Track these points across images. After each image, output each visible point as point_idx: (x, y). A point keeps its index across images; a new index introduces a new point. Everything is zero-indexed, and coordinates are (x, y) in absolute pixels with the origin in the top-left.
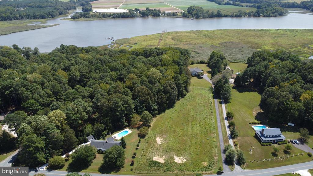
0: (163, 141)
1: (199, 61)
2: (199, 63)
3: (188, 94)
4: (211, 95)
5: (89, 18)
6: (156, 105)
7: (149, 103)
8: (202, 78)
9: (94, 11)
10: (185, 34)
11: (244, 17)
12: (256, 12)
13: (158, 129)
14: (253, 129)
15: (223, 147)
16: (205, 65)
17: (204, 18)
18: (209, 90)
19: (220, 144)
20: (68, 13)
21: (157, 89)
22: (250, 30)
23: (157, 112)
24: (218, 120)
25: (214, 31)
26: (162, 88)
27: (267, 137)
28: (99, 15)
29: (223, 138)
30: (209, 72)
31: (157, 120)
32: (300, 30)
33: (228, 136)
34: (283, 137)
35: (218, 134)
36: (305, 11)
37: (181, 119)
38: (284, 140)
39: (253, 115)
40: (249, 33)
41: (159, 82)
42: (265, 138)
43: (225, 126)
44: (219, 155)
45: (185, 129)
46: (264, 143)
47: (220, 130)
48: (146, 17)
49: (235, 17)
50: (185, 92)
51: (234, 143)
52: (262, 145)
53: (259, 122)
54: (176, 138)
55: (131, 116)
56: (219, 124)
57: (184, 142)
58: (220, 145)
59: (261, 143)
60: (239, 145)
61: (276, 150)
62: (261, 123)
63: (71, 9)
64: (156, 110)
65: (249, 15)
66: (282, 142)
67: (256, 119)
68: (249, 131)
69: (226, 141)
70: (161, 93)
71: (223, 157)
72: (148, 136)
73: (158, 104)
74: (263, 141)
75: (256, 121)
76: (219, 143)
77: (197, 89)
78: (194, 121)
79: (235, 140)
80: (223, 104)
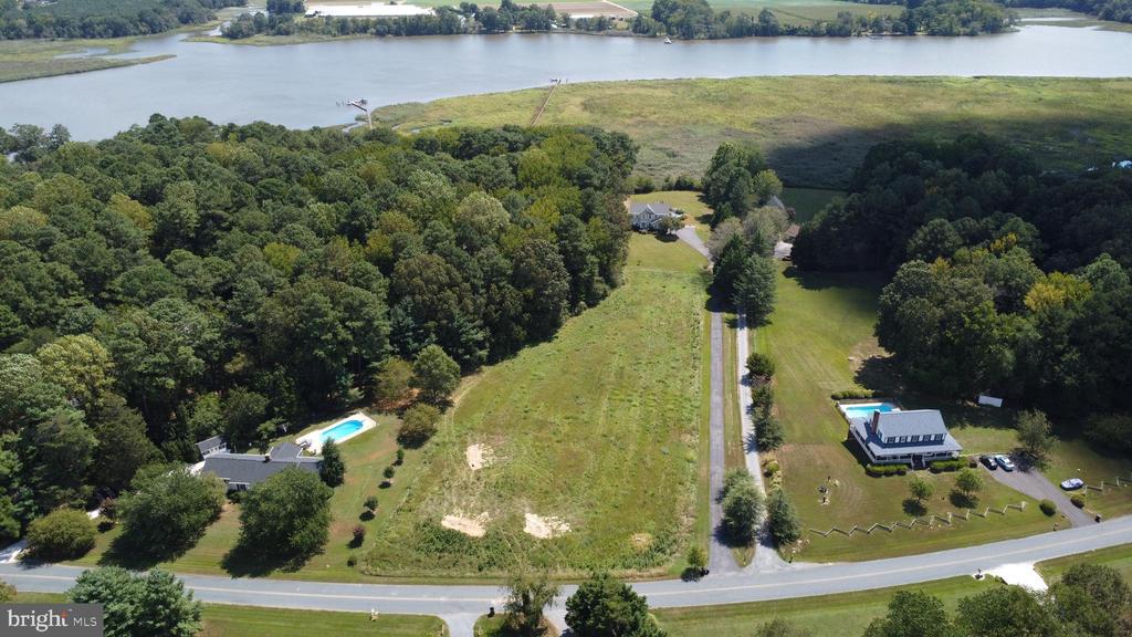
0: (490, 459)
1: (674, 179)
2: (670, 188)
3: (613, 294)
4: (703, 297)
5: (287, 33)
6: (481, 328)
7: (451, 318)
8: (674, 238)
9: (310, 12)
10: (636, 90)
11: (859, 35)
12: (902, 20)
13: (478, 418)
14: (844, 415)
15: (718, 482)
16: (692, 195)
17: (713, 37)
18: (693, 281)
19: (708, 471)
20: (215, 19)
21: (485, 268)
22: (873, 80)
23: (484, 353)
24: (716, 386)
25: (745, 81)
26: (505, 263)
27: (891, 443)
28: (327, 24)
29: (726, 448)
30: (704, 219)
31: (482, 384)
32: (1057, 80)
33: (745, 440)
34: (952, 443)
35: (709, 433)
36: (1082, 17)
37: (575, 382)
38: (955, 455)
39: (852, 368)
40: (872, 88)
41: (497, 241)
42: (884, 446)
43: (737, 406)
44: (703, 509)
45: (585, 417)
46: (879, 465)
47: (717, 418)
48: (498, 33)
49: (823, 35)
50: (600, 287)
51: (764, 465)
52: (869, 473)
53: (869, 392)
54: (543, 448)
55: (376, 364)
56: (716, 399)
57: (572, 462)
58: (710, 474)
59: (869, 465)
60: (779, 473)
61: (920, 491)
62: (876, 397)
63: (226, 6)
64: (480, 345)
65: (877, 29)
66: (948, 464)
67: (857, 380)
68: (827, 422)
69: (733, 459)
70: (501, 284)
71: (716, 515)
72: (435, 439)
73: (488, 322)
74: (874, 460)
75: (859, 390)
76: (708, 466)
77: (653, 275)
78: (623, 387)
79: (769, 456)
80: (742, 328)
